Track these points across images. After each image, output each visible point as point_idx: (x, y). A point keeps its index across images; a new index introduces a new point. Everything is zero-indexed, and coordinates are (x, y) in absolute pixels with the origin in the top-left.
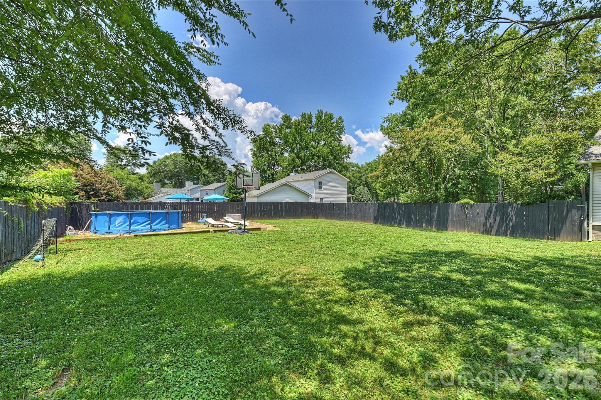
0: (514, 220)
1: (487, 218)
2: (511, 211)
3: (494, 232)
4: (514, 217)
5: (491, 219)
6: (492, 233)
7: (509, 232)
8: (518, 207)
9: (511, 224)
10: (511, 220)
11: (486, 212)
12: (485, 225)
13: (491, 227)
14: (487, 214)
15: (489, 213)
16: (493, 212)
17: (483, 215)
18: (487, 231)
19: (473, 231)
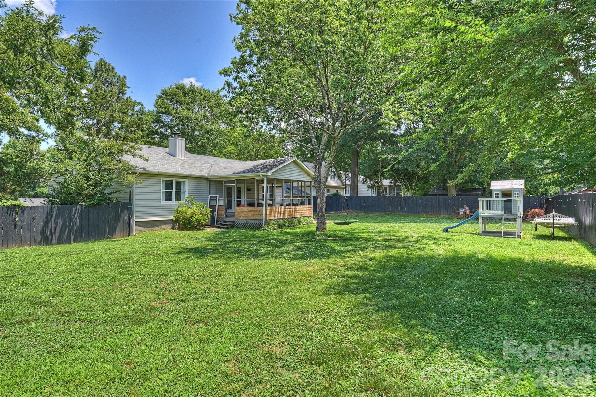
0: (78, 224)
1: (46, 224)
2: (75, 214)
3: (54, 241)
4: (78, 220)
5: (51, 225)
6: (53, 242)
7: (72, 238)
8: (82, 209)
9: (75, 228)
10: (74, 224)
11: (45, 215)
12: (43, 232)
13: (52, 235)
14: (47, 217)
15: (49, 217)
16: (54, 216)
17: (42, 221)
18: (46, 241)
19: (26, 245)
